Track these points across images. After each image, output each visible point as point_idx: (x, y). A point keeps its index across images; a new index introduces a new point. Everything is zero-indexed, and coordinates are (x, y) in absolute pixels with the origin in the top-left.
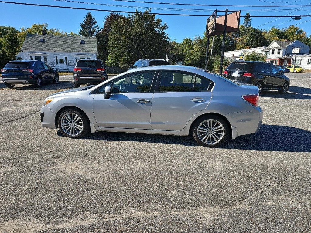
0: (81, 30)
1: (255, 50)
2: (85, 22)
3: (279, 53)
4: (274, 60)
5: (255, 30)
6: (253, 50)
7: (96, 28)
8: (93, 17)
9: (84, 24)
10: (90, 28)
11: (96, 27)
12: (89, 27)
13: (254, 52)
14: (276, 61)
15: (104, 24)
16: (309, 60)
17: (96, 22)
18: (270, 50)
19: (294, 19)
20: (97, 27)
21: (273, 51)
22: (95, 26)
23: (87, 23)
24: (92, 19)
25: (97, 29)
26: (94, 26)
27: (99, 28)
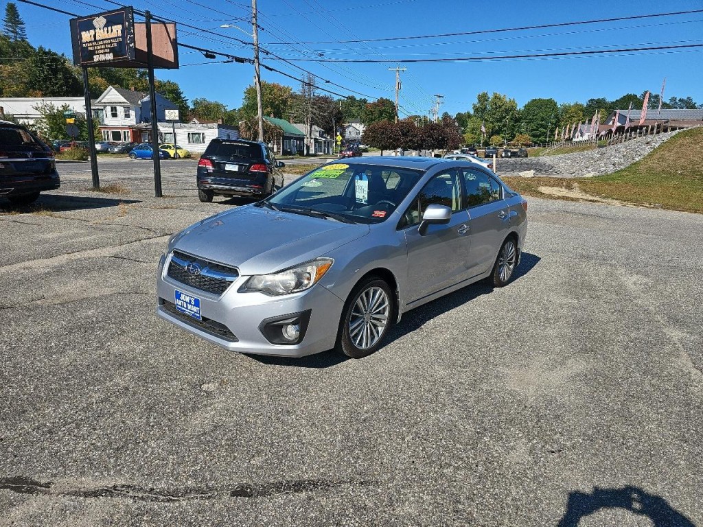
1: (68, 103)
3: (127, 116)
4: (122, 132)
5: (45, 53)
6: (63, 103)
13: (65, 108)
14: (125, 132)
16: (189, 134)
18: (105, 107)
19: (205, 55)
21: (114, 109)
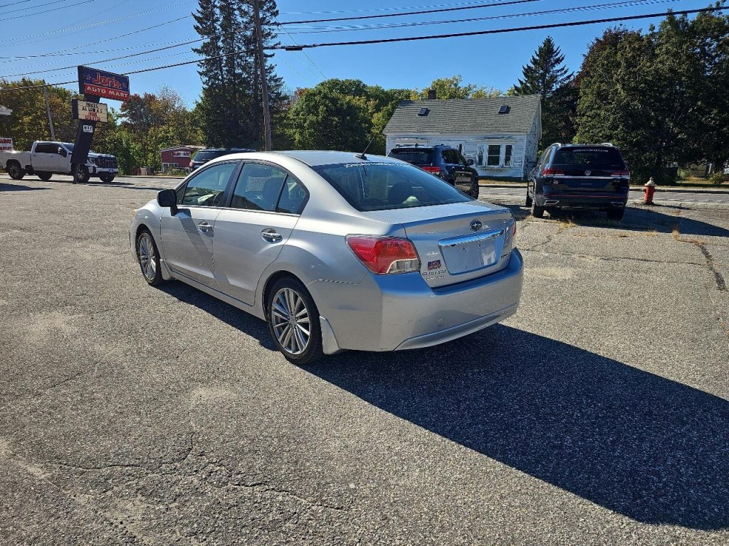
0: (521, 83)
2: (535, 62)
7: (559, 74)
8: (555, 49)
9: (532, 66)
10: (543, 76)
11: (558, 71)
12: (541, 71)
15: (582, 60)
17: (563, 59)
20: (563, 69)
22: (558, 67)
23: (538, 64)
24: (553, 53)
25: (561, 75)
26: (555, 69)
27: (566, 72)
